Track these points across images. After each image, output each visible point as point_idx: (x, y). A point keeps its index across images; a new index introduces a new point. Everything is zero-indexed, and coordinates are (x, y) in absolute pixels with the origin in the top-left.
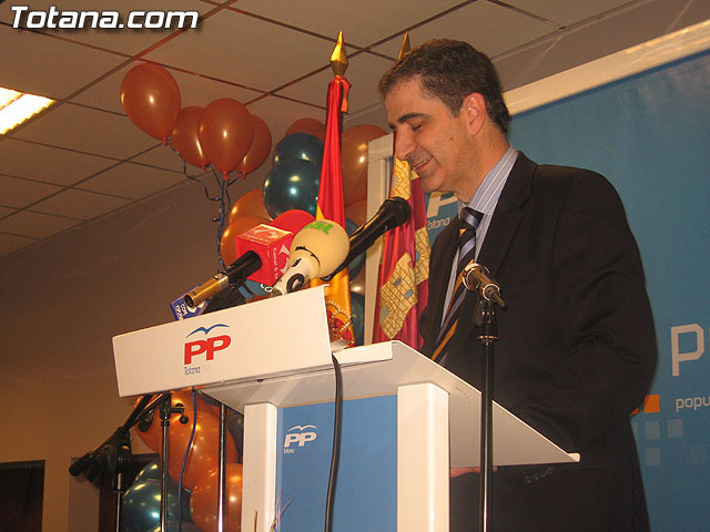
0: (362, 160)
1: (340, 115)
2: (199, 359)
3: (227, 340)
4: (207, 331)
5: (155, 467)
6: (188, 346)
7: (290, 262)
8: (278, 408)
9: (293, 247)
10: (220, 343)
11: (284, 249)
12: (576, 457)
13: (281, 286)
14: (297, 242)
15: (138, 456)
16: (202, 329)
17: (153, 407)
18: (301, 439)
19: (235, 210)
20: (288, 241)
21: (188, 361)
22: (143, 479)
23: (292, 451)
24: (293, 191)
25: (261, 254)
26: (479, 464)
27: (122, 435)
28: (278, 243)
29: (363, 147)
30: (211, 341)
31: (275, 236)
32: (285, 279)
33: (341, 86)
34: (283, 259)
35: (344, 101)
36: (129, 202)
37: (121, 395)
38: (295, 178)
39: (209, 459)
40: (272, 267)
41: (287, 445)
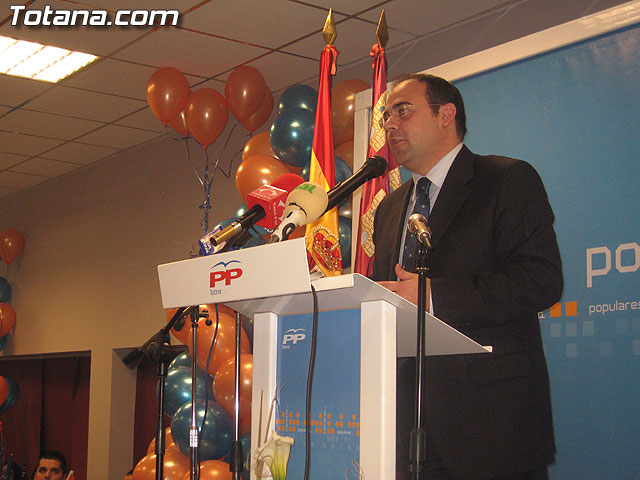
0: (350, 107)
1: (330, 76)
2: (220, 285)
3: (240, 272)
4: (225, 265)
5: (184, 357)
6: (213, 275)
7: (285, 213)
8: (278, 317)
9: (288, 202)
10: (235, 273)
11: (281, 203)
12: (489, 349)
13: (279, 233)
14: (290, 199)
15: (175, 347)
16: (222, 263)
17: (186, 313)
18: (295, 338)
19: (247, 149)
20: (284, 197)
21: (212, 285)
22: (176, 366)
23: (288, 347)
24: (295, 134)
25: (265, 207)
26: (416, 355)
27: (164, 335)
28: (277, 200)
29: (351, 97)
30: (229, 272)
31: (275, 194)
32: (281, 227)
33: (331, 52)
34: (280, 210)
35: (334, 66)
36: (158, 135)
37: (165, 307)
38: (295, 124)
39: (228, 351)
40: (273, 216)
41: (285, 343)
